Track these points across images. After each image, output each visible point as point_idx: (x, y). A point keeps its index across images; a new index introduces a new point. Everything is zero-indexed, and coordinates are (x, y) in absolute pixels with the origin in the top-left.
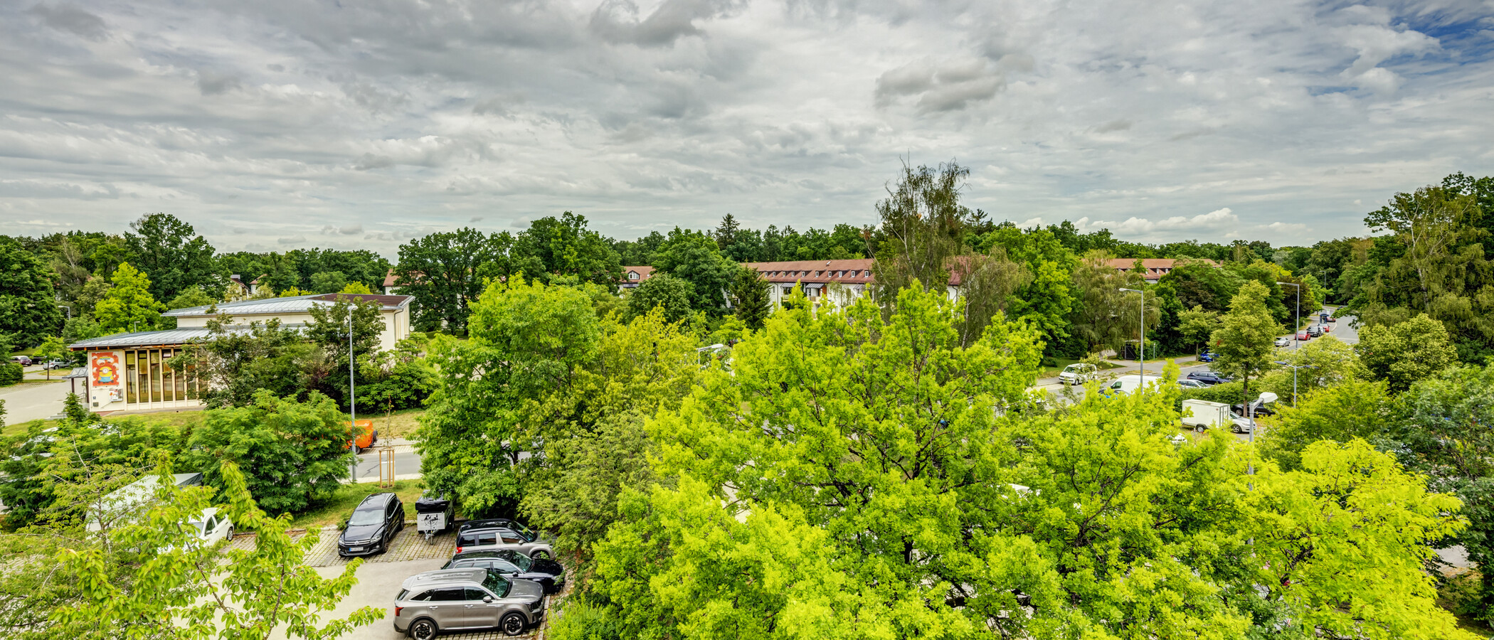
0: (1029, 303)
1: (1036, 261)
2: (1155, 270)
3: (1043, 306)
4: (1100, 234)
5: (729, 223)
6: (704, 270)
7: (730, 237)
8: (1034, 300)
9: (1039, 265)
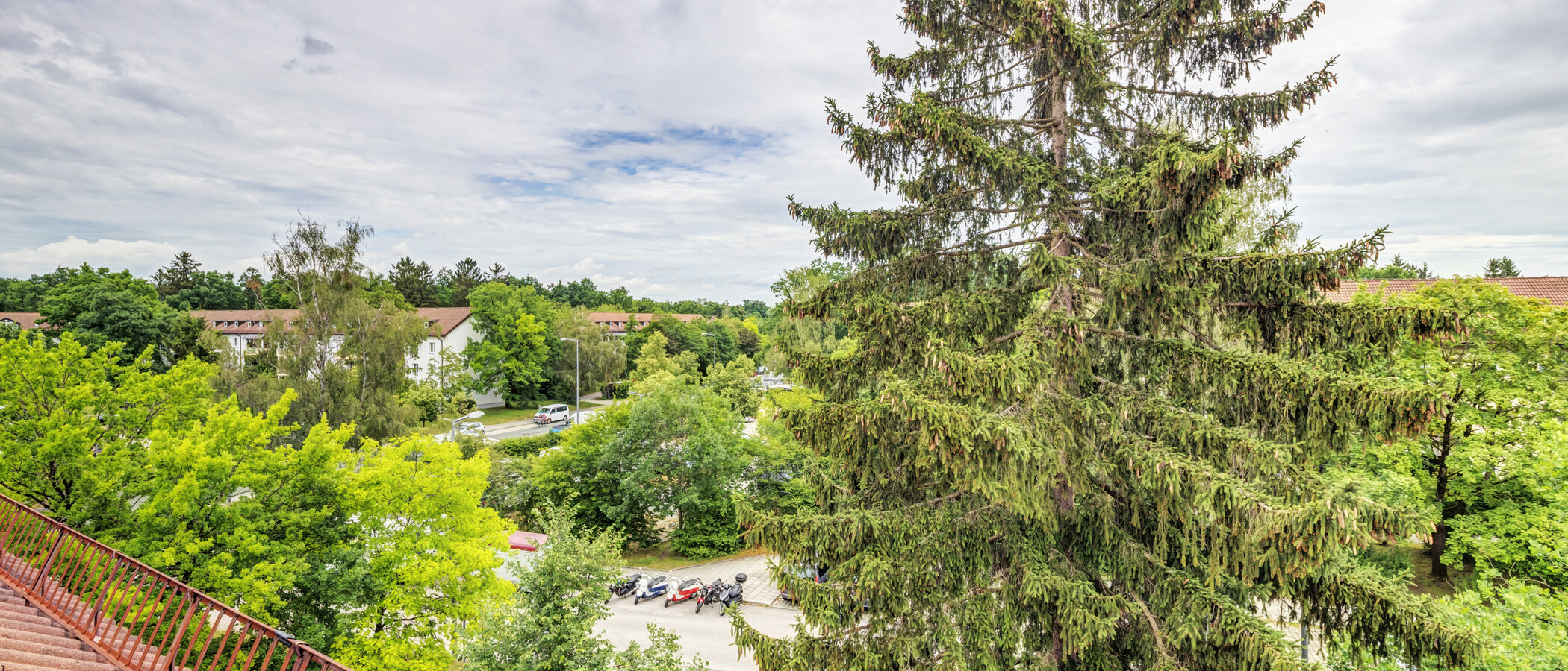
0: (510, 352)
1: (517, 314)
2: (617, 323)
3: (522, 355)
4: (618, 291)
5: (185, 262)
6: (121, 319)
7: (187, 279)
8: (514, 350)
9: (519, 317)
